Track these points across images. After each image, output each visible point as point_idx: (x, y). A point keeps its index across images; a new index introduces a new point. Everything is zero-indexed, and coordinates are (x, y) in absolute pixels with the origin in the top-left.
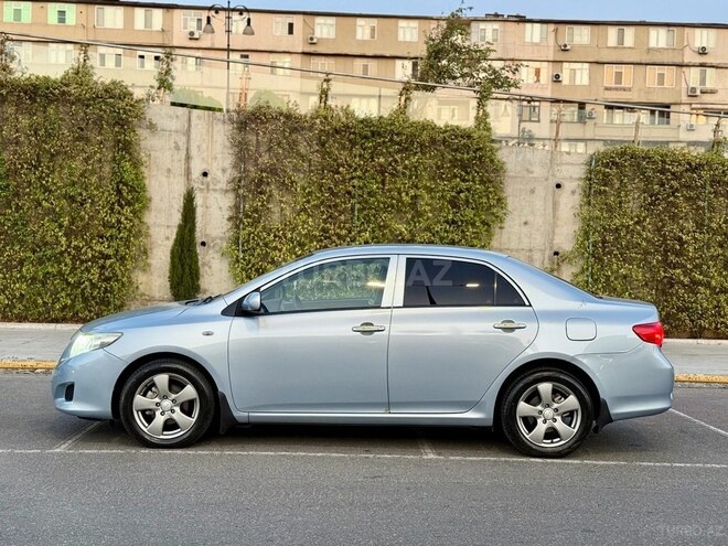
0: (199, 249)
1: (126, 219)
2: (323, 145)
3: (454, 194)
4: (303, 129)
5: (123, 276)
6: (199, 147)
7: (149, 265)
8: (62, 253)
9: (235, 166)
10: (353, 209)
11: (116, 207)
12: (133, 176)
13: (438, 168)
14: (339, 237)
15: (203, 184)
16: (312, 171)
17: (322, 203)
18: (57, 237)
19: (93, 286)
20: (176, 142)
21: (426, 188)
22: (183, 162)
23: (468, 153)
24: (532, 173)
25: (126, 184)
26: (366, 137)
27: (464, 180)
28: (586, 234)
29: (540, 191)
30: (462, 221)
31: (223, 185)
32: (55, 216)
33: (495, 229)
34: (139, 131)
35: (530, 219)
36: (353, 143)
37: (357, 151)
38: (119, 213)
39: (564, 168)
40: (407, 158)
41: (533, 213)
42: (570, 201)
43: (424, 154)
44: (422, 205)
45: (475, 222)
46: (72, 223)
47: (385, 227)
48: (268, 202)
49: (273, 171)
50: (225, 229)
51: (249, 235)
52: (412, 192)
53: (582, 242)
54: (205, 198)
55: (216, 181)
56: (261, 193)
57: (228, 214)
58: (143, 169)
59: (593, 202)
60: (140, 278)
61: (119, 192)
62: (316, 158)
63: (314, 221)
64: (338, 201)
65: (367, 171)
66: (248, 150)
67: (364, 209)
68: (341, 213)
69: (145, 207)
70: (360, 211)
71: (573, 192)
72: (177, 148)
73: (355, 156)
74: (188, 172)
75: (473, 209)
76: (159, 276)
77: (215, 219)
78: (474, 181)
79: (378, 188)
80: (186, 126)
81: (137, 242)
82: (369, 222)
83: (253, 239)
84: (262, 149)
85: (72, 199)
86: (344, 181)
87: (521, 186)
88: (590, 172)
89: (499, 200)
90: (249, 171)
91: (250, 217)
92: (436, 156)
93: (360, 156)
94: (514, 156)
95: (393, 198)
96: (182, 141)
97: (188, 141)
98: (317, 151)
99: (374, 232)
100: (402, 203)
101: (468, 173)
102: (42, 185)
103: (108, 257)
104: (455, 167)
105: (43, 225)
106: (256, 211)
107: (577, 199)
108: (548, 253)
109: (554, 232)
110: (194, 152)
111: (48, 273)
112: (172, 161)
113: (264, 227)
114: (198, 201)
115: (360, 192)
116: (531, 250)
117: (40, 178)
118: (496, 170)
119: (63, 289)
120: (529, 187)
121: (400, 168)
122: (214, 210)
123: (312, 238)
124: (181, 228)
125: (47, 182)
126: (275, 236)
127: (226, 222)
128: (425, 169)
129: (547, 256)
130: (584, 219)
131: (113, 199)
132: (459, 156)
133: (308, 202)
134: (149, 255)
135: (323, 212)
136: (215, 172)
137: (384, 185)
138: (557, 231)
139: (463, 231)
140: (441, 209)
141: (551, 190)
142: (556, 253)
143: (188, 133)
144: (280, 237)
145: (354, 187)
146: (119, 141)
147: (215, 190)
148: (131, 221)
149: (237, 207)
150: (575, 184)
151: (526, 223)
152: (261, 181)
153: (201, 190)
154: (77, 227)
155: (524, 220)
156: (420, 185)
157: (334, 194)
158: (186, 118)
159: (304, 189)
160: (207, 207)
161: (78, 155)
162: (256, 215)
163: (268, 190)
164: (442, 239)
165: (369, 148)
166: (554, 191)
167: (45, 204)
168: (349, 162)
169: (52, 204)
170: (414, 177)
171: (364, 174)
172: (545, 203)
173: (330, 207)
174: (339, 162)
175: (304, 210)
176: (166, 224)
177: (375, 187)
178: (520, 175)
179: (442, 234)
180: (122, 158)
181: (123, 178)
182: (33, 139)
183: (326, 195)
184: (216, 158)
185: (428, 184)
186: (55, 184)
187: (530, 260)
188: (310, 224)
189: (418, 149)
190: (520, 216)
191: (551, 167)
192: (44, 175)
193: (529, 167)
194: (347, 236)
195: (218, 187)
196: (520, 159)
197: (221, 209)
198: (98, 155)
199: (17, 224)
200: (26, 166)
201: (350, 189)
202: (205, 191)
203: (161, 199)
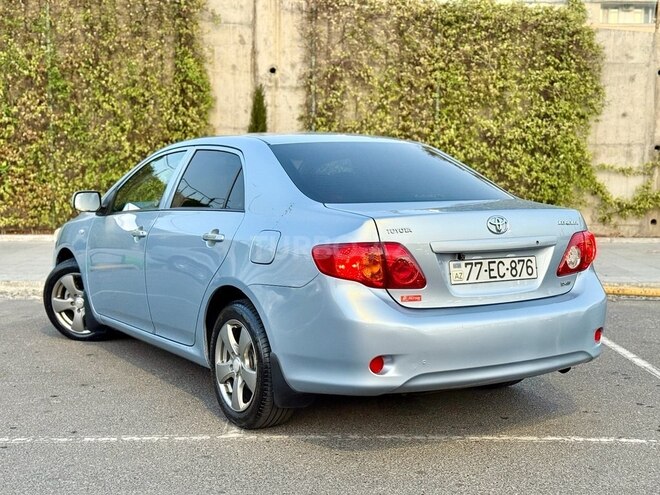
1: (193, 121)
2: (401, 33)
3: (547, 84)
4: (380, 15)
6: (265, 40)
8: (126, 159)
9: (306, 60)
10: (434, 106)
11: (181, 108)
12: (198, 74)
14: (421, 135)
15: (270, 81)
17: (401, 99)
18: (120, 142)
20: (240, 36)
21: (515, 77)
22: (249, 57)
23: (563, 37)
24: (632, 58)
25: (190, 82)
26: (449, 24)
27: (557, 68)
29: (641, 79)
30: (556, 115)
31: (293, 81)
32: (116, 118)
33: (592, 120)
34: (202, 24)
35: (629, 110)
36: (435, 31)
37: (439, 39)
38: (184, 114)
40: (495, 45)
41: (632, 103)
43: (513, 40)
44: (511, 97)
45: (570, 115)
46: (135, 126)
48: (342, 100)
49: (347, 65)
50: (296, 130)
52: (500, 84)
54: (274, 97)
55: (285, 78)
56: (334, 89)
57: (298, 112)
58: (206, 66)
61: (183, 91)
62: (393, 49)
63: (393, 118)
64: (419, 96)
65: (450, 61)
66: (319, 41)
67: (447, 104)
68: (422, 109)
69: (211, 108)
70: (443, 106)
72: (242, 42)
73: (437, 46)
74: (255, 69)
77: (285, 119)
78: (569, 69)
79: (463, 80)
80: (251, 16)
82: (452, 119)
84: (333, 41)
85: (133, 101)
86: (425, 74)
87: (620, 74)
89: (597, 90)
90: (320, 66)
91: (323, 115)
92: (527, 42)
93: (443, 44)
94: (612, 40)
95: (479, 91)
96: (247, 33)
97: (254, 34)
98: (395, 41)
99: (458, 129)
100: (490, 96)
102: (102, 86)
104: (548, 54)
105: (104, 129)
106: (330, 109)
108: (649, 147)
109: (655, 124)
110: (260, 46)
112: (238, 57)
114: (268, 99)
115: (443, 85)
116: (629, 145)
118: (595, 56)
120: (630, 73)
121: (487, 57)
122: (283, 109)
125: (107, 82)
127: (297, 122)
128: (516, 57)
129: (647, 151)
131: (178, 99)
132: (553, 41)
133: (386, 98)
135: (402, 109)
136: (283, 68)
137: (469, 76)
138: (658, 122)
139: (557, 126)
140: (533, 102)
141: (652, 77)
142: (657, 147)
143: (253, 25)
146: (181, 35)
147: (284, 88)
148: (197, 123)
149: (308, 105)
151: (624, 115)
152: (334, 76)
153: (270, 88)
154: (140, 131)
155: (622, 112)
156: (509, 76)
157: (414, 88)
158: (251, 8)
159: (381, 84)
160: (276, 106)
161: (138, 52)
162: (331, 114)
163: (342, 85)
164: (534, 135)
165: (453, 36)
166: (656, 79)
167: (105, 106)
168: (431, 52)
169: (113, 106)
170: (502, 66)
171: (447, 65)
172: (646, 91)
173: (409, 102)
174: (420, 52)
175: (382, 107)
176: (233, 126)
177: (460, 79)
178: (619, 61)
179: (534, 130)
180: (185, 54)
181: (187, 75)
182: (89, 35)
183: (406, 89)
184: (284, 52)
185: (518, 74)
186: (115, 84)
187: (629, 155)
188: (388, 121)
189: (508, 35)
190: (617, 107)
191: (653, 51)
192: (103, 74)
193: (629, 52)
194: (429, 135)
195: (287, 84)
196: (618, 44)
197: (290, 107)
198: (159, 51)
199: (77, 129)
200: (83, 65)
201: (432, 81)
202: (274, 89)
203: (227, 99)
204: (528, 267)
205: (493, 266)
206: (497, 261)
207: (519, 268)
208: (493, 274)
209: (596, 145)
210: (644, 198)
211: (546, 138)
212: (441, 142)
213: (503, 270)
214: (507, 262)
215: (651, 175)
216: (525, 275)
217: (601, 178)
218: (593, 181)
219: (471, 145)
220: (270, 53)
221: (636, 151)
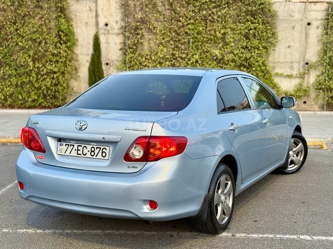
0: (104, 67)
1: (63, 51)
2: (171, 5)
3: (247, 31)
5: (64, 83)
6: (102, 9)
7: (79, 76)
8: (31, 71)
9: (123, 20)
10: (189, 42)
11: (58, 45)
12: (66, 27)
13: (238, 16)
14: (182, 58)
15: (105, 30)
16: (166, 21)
17: (172, 39)
18: (27, 62)
19: (48, 89)
20: (90, 7)
21: (231, 28)
22: (94, 18)
23: (255, 6)
24: (293, 17)
25: (62, 32)
27: (253, 23)
28: (325, 52)
29: (298, 28)
30: (251, 47)
31: (116, 31)
32: (26, 50)
33: (270, 51)
34: (69, 1)
35: (292, 44)
36: (189, 4)
37: (191, 8)
38: (60, 48)
39: (313, 13)
40: (219, 11)
41: (293, 40)
42: (316, 33)
43: (229, 8)
44: (229, 38)
45: (259, 47)
46: (35, 54)
47: (207, 52)
48: (141, 39)
49: (143, 21)
50: (118, 55)
51: (131, 58)
52: (222, 31)
53: (323, 57)
54: (107, 39)
55: (113, 29)
56: (137, 34)
57: (119, 47)
58: (73, 23)
59: (329, 32)
60: (74, 84)
61: (60, 36)
62: (168, 13)
63: (167, 49)
64: (180, 37)
65: (197, 20)
66: (129, 10)
67: (195, 42)
68: (182, 44)
69: (74, 44)
70: (193, 43)
71: (318, 28)
72: (91, 10)
73: (190, 11)
74: (97, 24)
75: (258, 39)
76: (84, 82)
77: (112, 49)
78: (259, 23)
79: (203, 29)
81: (70, 64)
82: (198, 49)
83: (134, 60)
84: (137, 9)
85: (34, 41)
86: (183, 26)
87: (286, 25)
88: (328, 15)
89: (273, 34)
90: (130, 22)
91: (131, 48)
92: (236, 9)
93: (193, 11)
94: (283, 6)
95: (211, 35)
96: (93, 6)
97: (96, 6)
98: (168, 9)
99: (201, 55)
100: (217, 37)
101: (255, 19)
102: (18, 34)
103: (55, 73)
104: (248, 15)
105: (20, 55)
106: (134, 44)
107: (320, 31)
108: (302, 64)
109: (306, 51)
110: (100, 12)
111: (24, 82)
112: (88, 18)
113: (140, 54)
114: (102, 39)
115: (192, 32)
116: (292, 62)
117: (17, 30)
118: (272, 16)
119: (33, 90)
120: (293, 24)
121: (215, 17)
122: (112, 44)
123: (167, 60)
124: (93, 56)
125: (20, 31)
126: (146, 59)
127: (120, 52)
128: (230, 17)
129: (301, 66)
130: (324, 43)
131: (56, 40)
132: (250, 8)
133: (164, 39)
134: (79, 71)
135: (172, 45)
136: (112, 23)
137: (206, 27)
138: (307, 50)
139: (252, 53)
140: (239, 40)
141: (304, 26)
142: (307, 64)
143: (96, 1)
144: (148, 60)
145: (189, 29)
146: (58, 7)
147: (112, 34)
148: (66, 52)
149: (125, 43)
150: (319, 22)
151: (289, 47)
152: (137, 28)
153: (105, 34)
154: (38, 56)
155: (288, 45)
156: (227, 27)
157: (178, 34)
159: (161, 31)
160: (108, 43)
161: (36, 16)
162: (135, 47)
163: (141, 32)
164: (240, 58)
165: (198, 6)
166: (306, 27)
167: (20, 44)
168: (186, 15)
169: (24, 44)
170: (223, 22)
171: (195, 21)
172: (301, 34)
173: (176, 41)
174: (181, 14)
175: (161, 43)
176: (87, 53)
177: (201, 29)
178: (286, 18)
179: (240, 55)
180: (60, 16)
181: (61, 28)
182: (12, 8)
183: (173, 34)
184: (112, 15)
185: (232, 26)
186: (25, 33)
187: (292, 68)
188: (165, 51)
189: (226, 5)
190: (285, 43)
191: (305, 13)
192: (19, 27)
193: (292, 13)
194: (186, 58)
195: (114, 32)
196: (286, 9)
197: (116, 44)
198: (46, 15)
199: (6, 56)
200: (8, 23)
201: (187, 30)
202: (107, 34)
203: (83, 40)
204: (103, 152)
205: (80, 148)
206: (83, 146)
207: (96, 151)
208: (79, 152)
209: (274, 63)
210: (299, 90)
211: (246, 59)
212: (191, 61)
213: (85, 151)
214: (89, 147)
215: (303, 78)
216: (100, 156)
217: (277, 80)
218: (271, 81)
219: (207, 63)
220: (105, 16)
221: (296, 65)
